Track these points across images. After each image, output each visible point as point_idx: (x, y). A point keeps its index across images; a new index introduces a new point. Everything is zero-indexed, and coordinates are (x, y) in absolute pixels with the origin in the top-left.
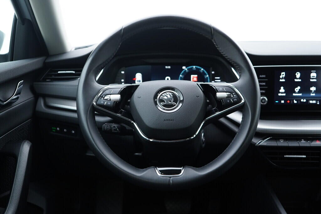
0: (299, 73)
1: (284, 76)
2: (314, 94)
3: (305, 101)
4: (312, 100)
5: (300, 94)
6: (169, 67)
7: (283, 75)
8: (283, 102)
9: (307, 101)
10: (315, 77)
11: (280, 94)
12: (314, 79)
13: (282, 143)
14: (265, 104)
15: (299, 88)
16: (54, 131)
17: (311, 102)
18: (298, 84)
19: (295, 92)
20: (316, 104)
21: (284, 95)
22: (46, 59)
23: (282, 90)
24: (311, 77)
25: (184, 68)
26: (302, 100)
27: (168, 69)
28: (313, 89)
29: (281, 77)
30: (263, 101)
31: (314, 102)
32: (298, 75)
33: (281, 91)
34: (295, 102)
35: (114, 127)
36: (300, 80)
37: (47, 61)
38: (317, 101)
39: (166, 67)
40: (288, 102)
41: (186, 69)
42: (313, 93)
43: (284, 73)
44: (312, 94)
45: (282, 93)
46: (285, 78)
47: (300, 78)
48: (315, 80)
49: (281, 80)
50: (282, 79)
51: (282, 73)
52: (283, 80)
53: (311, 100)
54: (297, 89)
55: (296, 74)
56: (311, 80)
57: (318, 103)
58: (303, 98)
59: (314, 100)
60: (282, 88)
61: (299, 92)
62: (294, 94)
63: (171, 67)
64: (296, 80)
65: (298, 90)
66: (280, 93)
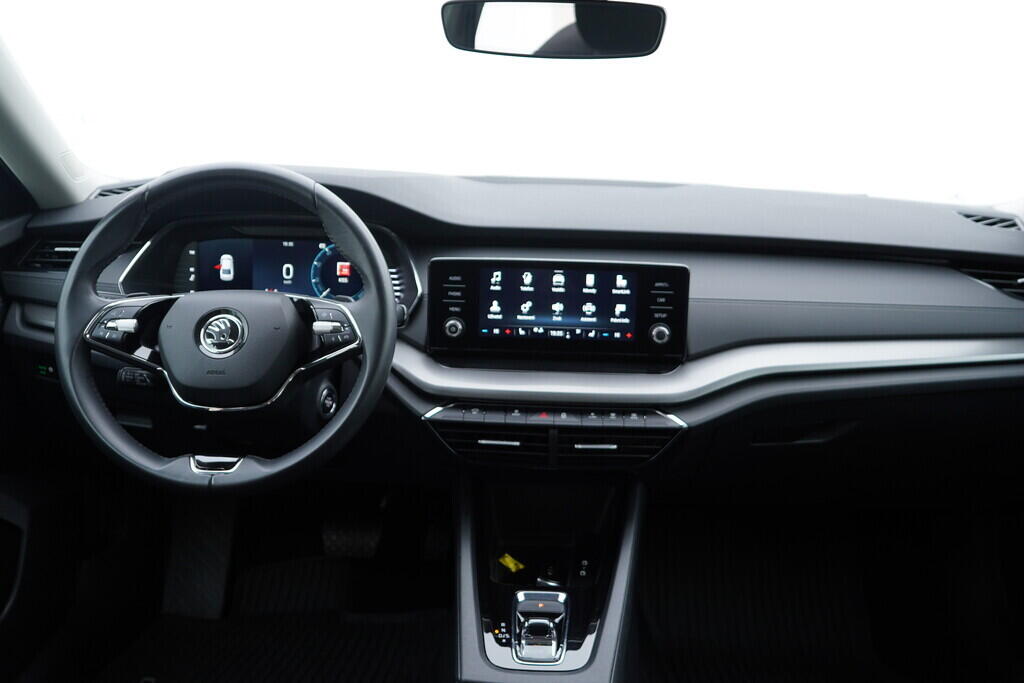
0: (529, 274)
1: (499, 279)
2: (559, 319)
3: (541, 330)
4: (557, 330)
5: (532, 318)
6: (291, 244)
7: (497, 276)
8: (496, 331)
9: (546, 331)
10: (562, 284)
11: (490, 316)
12: (560, 286)
13: (475, 416)
14: (455, 335)
15: (529, 304)
16: (44, 373)
17: (553, 333)
18: (526, 297)
19: (521, 313)
20: (563, 338)
21: (500, 317)
22: (29, 221)
23: (495, 307)
24: (554, 284)
25: (322, 246)
26: (535, 330)
27: (288, 247)
28: (558, 307)
29: (493, 280)
30: (454, 329)
31: (560, 333)
32: (528, 278)
33: (492, 309)
34: (522, 332)
35: (141, 375)
36: (531, 289)
37: (31, 225)
38: (565, 331)
39: (285, 244)
40: (508, 331)
41: (327, 250)
42: (557, 316)
43: (499, 273)
44: (555, 319)
45: (495, 314)
46: (501, 283)
47: (531, 285)
48: (562, 290)
49: (492, 288)
50: (495, 285)
51: (495, 274)
52: (498, 288)
53: (553, 330)
54: (526, 306)
55: (524, 277)
56: (554, 290)
57: (568, 337)
58: (539, 325)
59: (560, 330)
60: (495, 303)
61: (529, 313)
62: (519, 317)
63: (295, 244)
64: (523, 289)
65: (528, 309)
66: (491, 313)
